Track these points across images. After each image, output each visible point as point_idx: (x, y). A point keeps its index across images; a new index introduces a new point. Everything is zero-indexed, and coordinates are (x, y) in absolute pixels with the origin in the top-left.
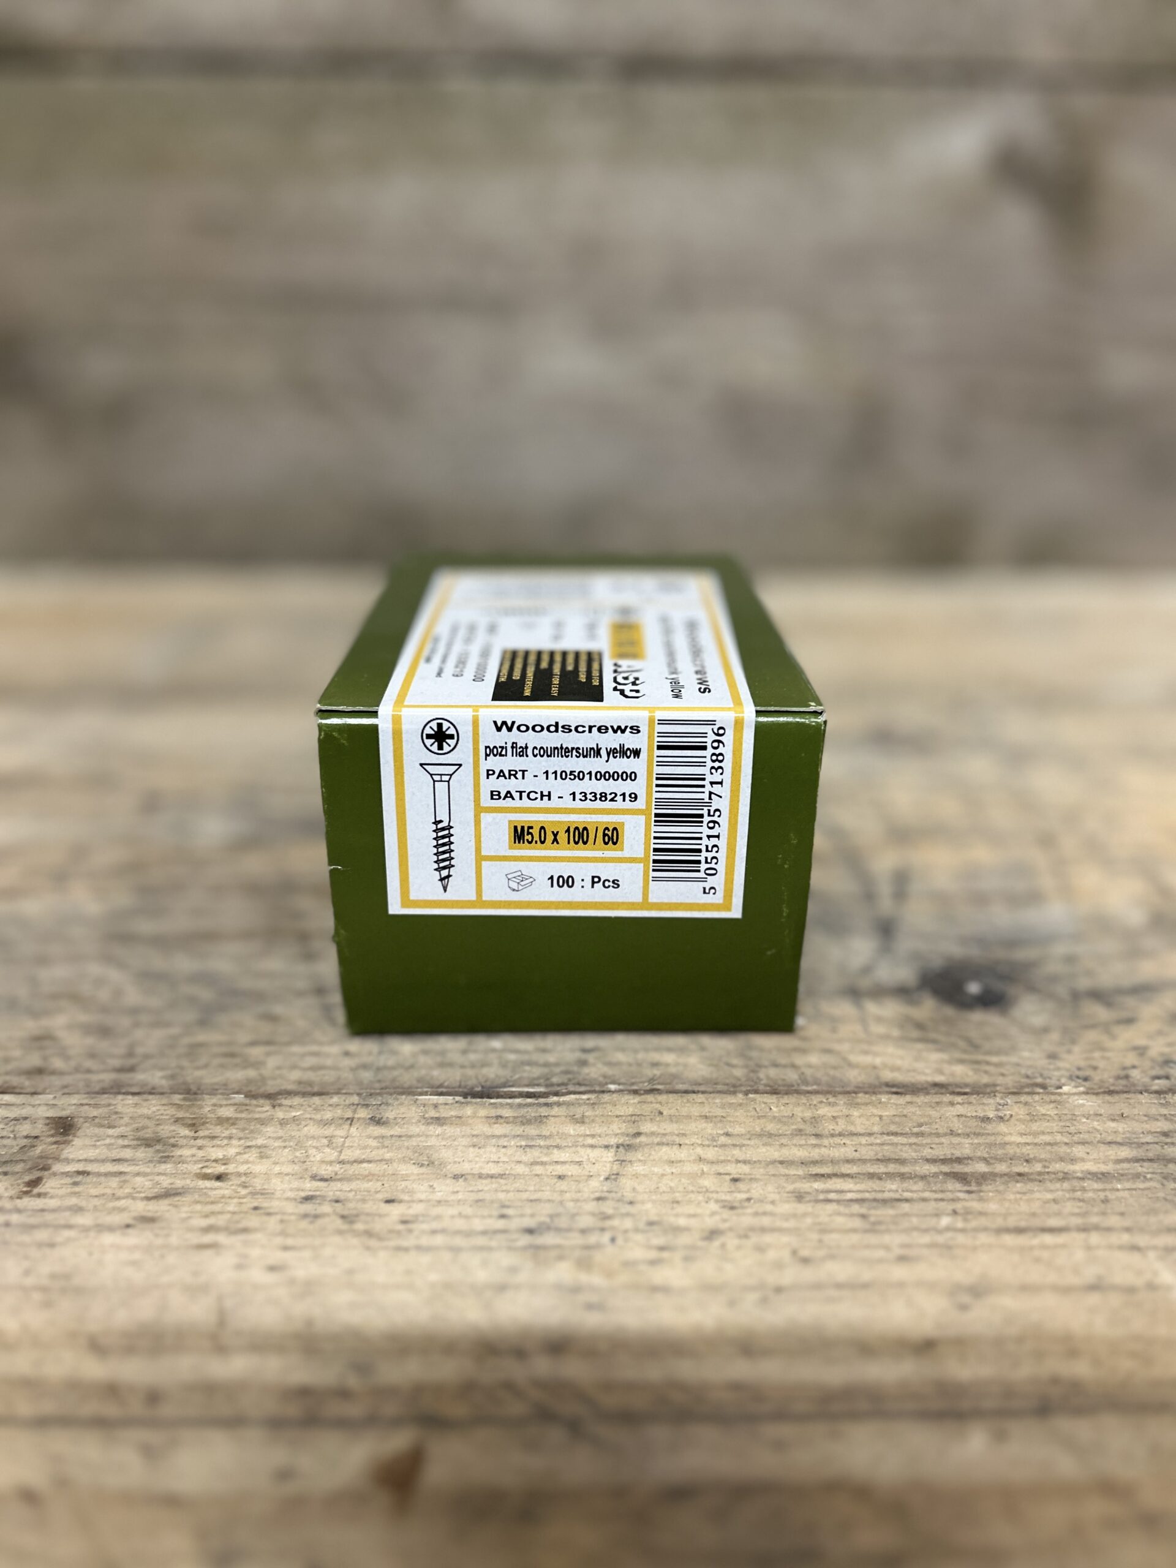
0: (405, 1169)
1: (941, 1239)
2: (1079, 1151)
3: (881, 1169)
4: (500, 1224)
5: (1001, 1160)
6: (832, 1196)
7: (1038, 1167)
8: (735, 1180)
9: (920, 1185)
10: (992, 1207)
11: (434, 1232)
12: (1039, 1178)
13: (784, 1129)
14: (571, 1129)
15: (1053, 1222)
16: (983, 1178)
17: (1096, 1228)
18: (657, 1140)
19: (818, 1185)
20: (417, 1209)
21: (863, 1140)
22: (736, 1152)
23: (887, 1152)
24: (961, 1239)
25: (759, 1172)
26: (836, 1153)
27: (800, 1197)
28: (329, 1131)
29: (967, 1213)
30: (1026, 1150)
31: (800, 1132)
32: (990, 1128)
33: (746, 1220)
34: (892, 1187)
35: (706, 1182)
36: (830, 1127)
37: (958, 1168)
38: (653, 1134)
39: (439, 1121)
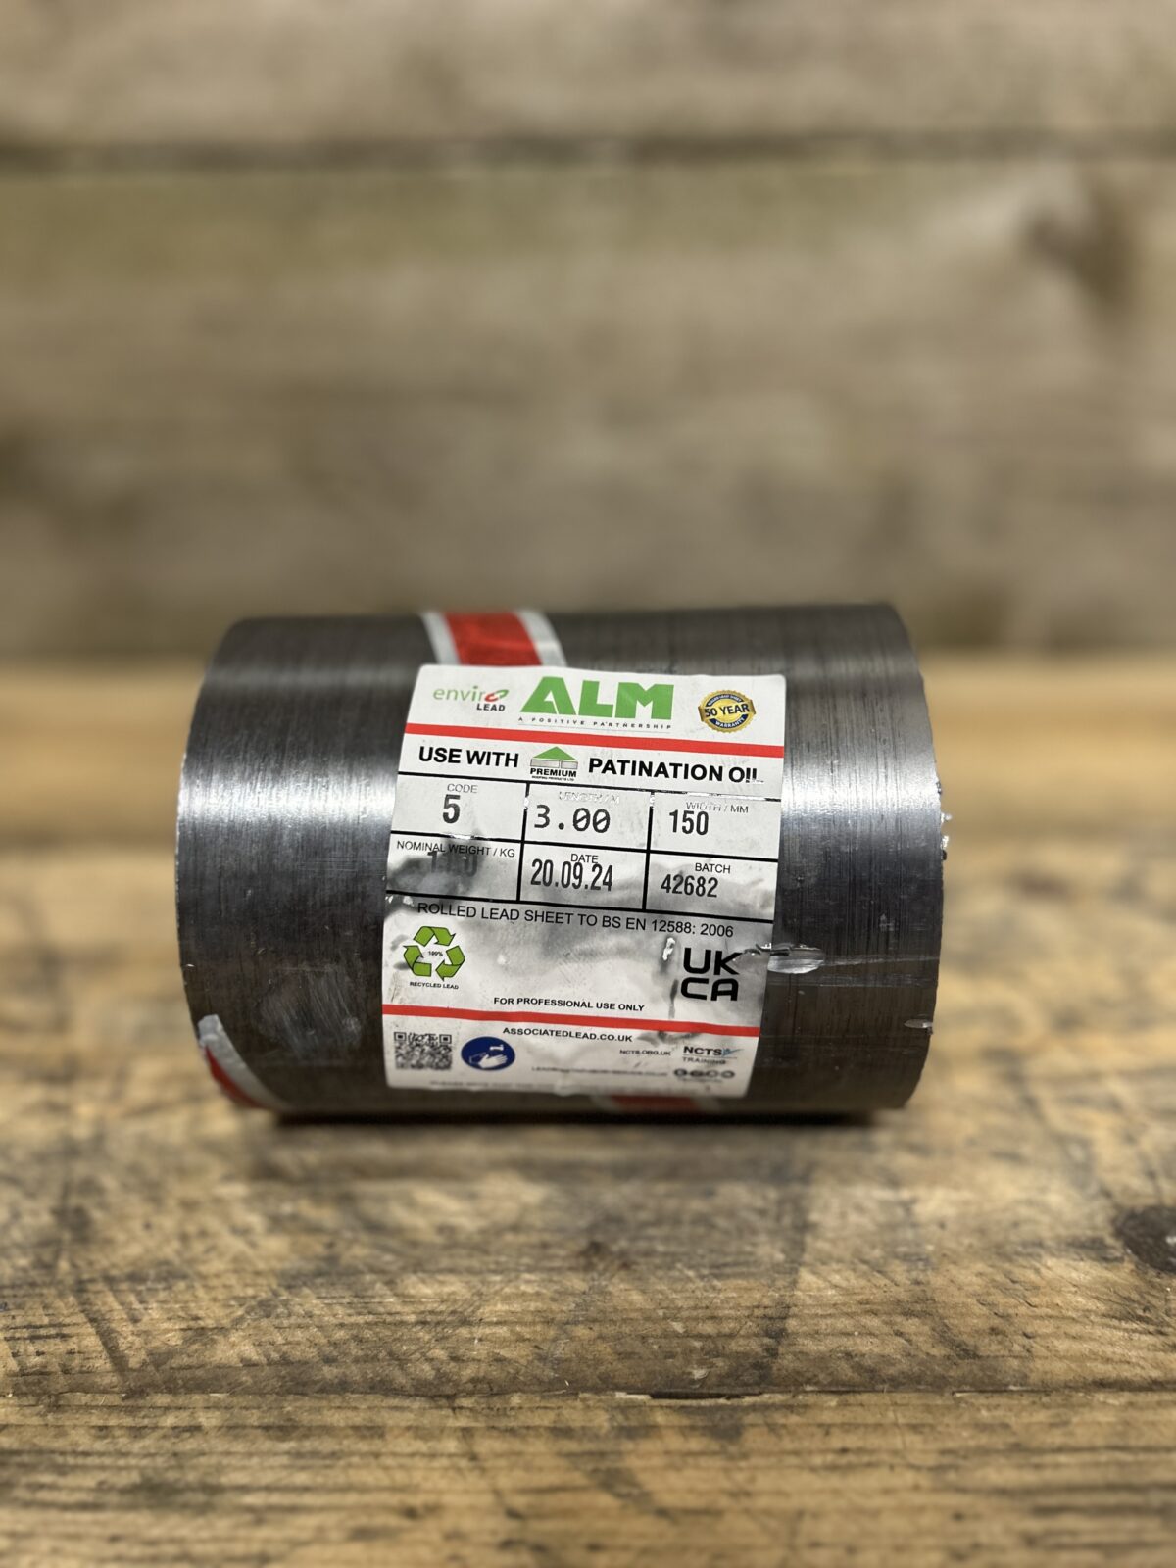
6: (1066, 1539)
8: (958, 1517)
9: (1156, 1522)
13: (998, 1444)
18: (866, 1459)
21: (1087, 1457)
22: (952, 1476)
23: (1113, 1475)
25: (982, 1505)
28: (517, 1445)
31: (1014, 1448)
34: (1129, 1526)
35: (927, 1520)
36: (1047, 1440)
38: (860, 1451)
39: (630, 1433)
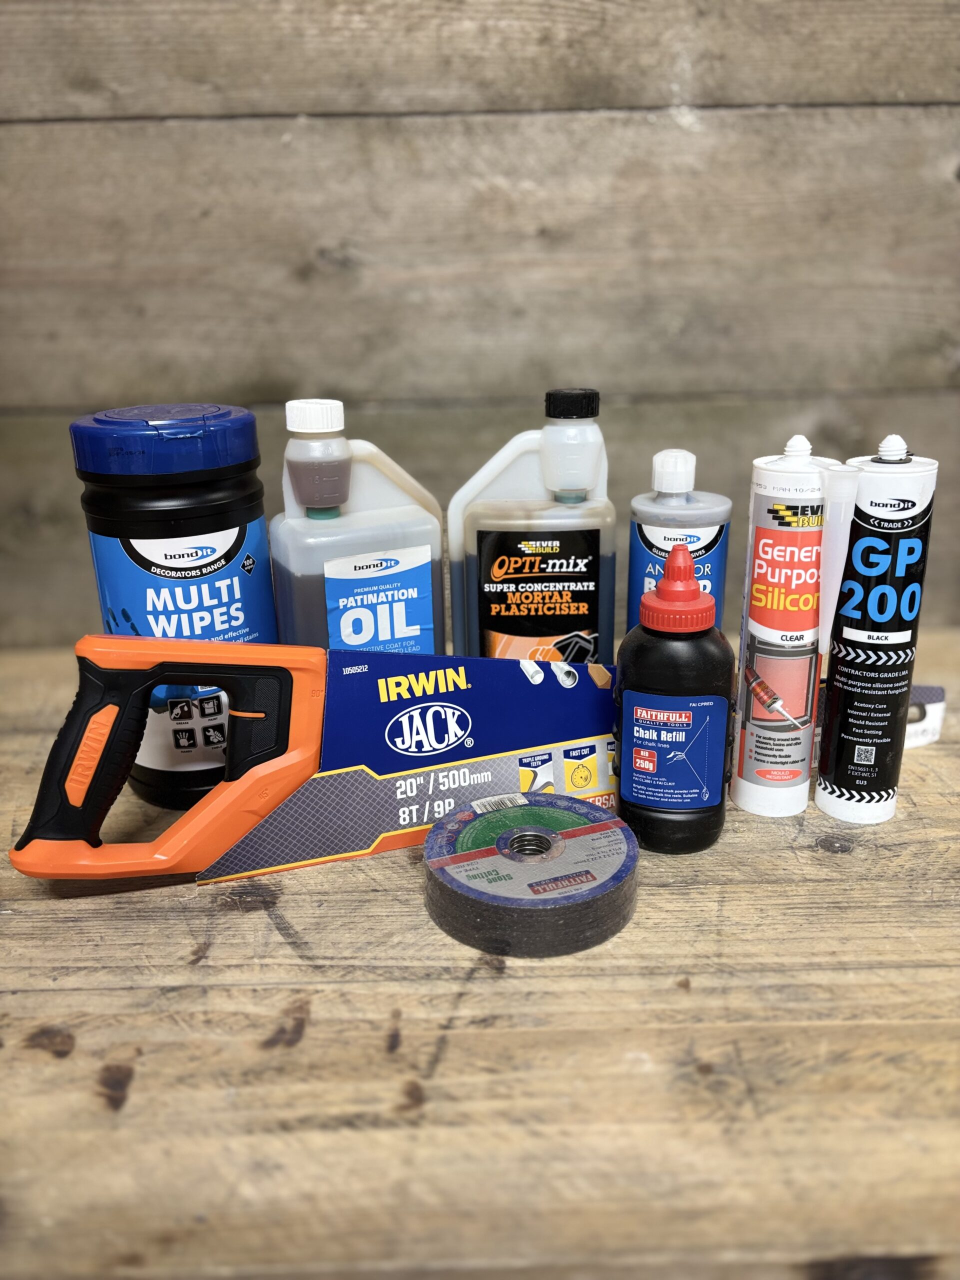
1: (834, 925)
2: (880, 899)
5: (852, 902)
6: (796, 914)
7: (865, 904)
8: (762, 910)
9: (825, 910)
10: (850, 916)
12: (866, 907)
13: (775, 895)
14: (700, 896)
15: (871, 920)
16: (846, 908)
17: (886, 921)
18: (731, 899)
21: (803, 897)
24: (840, 925)
26: (795, 901)
29: (842, 918)
30: (861, 899)
31: (780, 895)
34: (816, 911)
36: (791, 893)
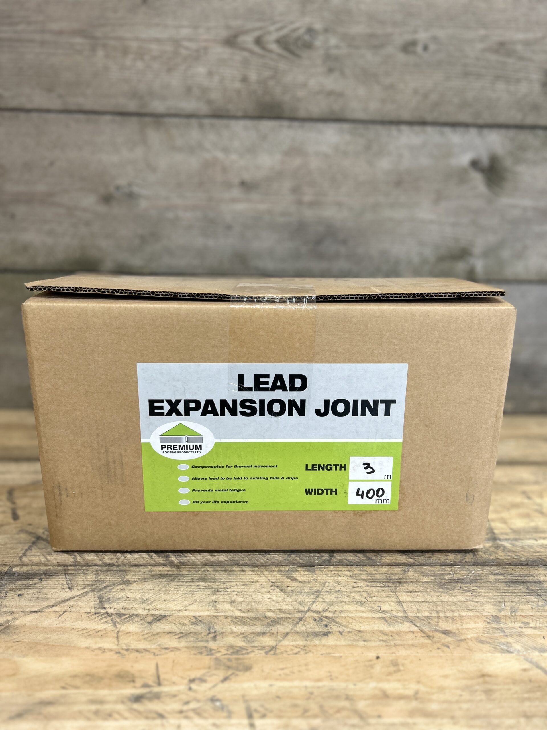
0: (289, 580)
2: (425, 578)
3: (384, 581)
4: (310, 591)
7: (415, 580)
11: (298, 592)
12: (415, 583)
14: (321, 573)
15: (418, 590)
19: (372, 584)
20: (293, 588)
27: (368, 586)
32: (406, 572)
33: (358, 589)
37: (399, 581)
